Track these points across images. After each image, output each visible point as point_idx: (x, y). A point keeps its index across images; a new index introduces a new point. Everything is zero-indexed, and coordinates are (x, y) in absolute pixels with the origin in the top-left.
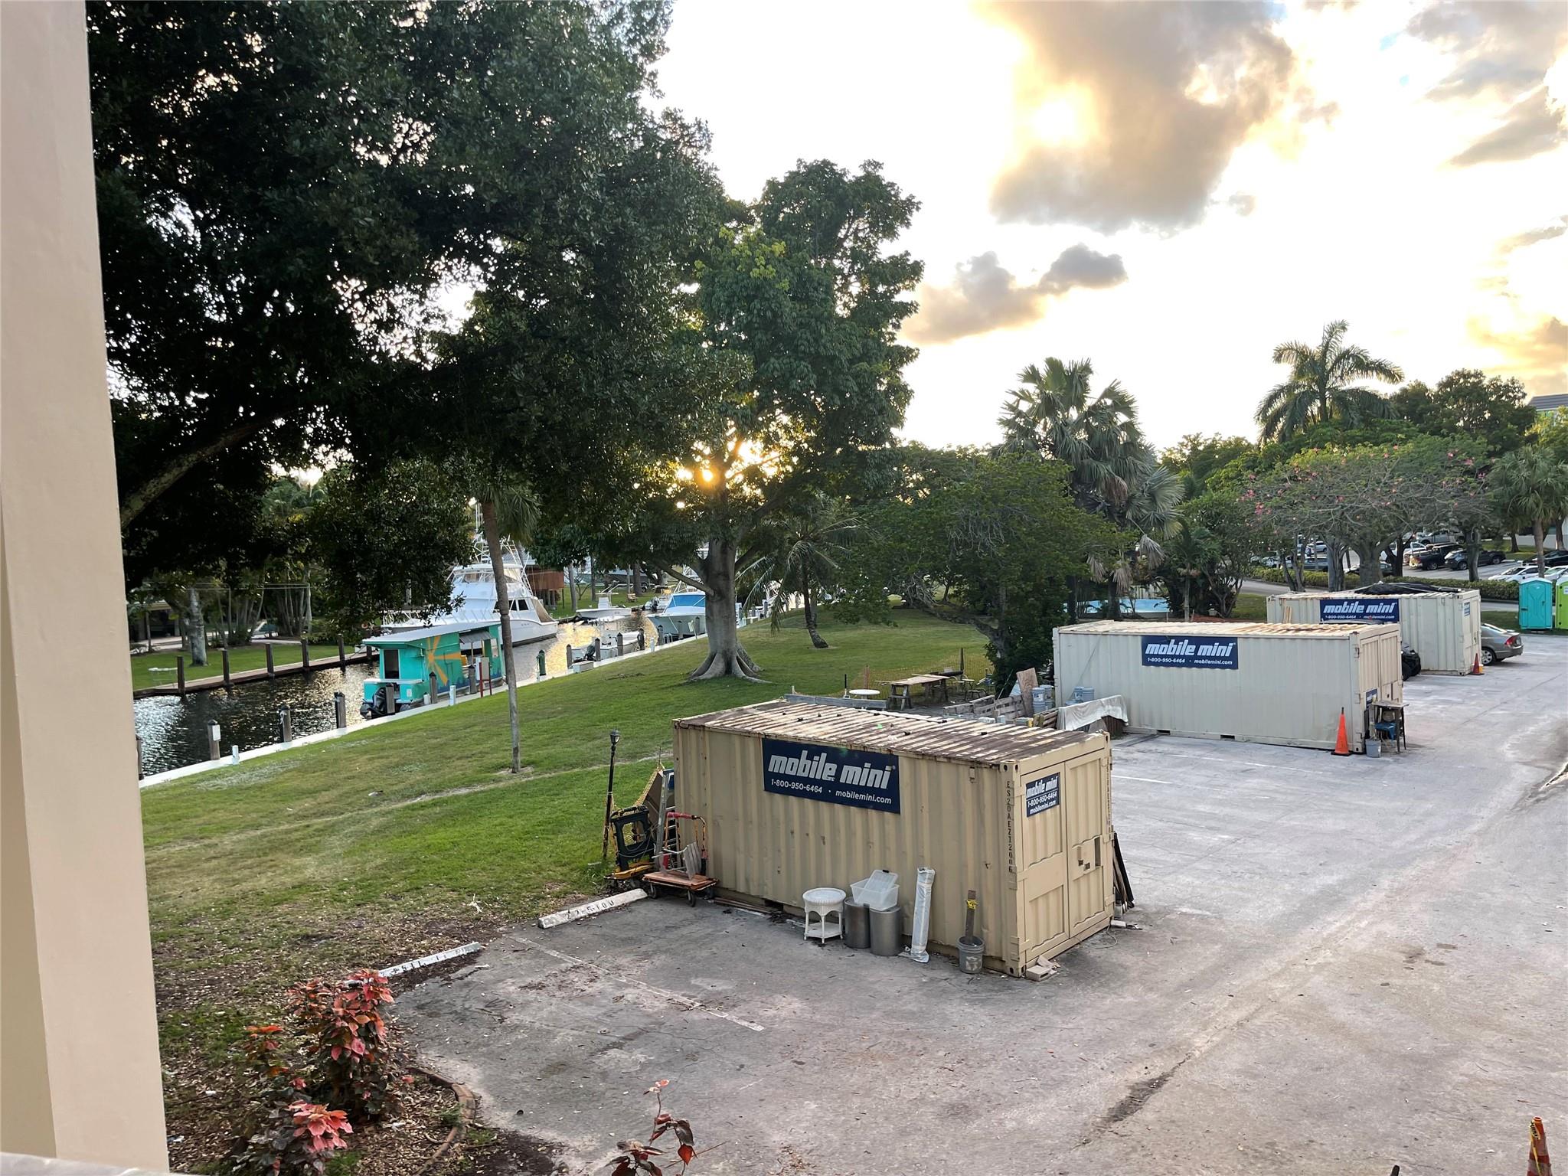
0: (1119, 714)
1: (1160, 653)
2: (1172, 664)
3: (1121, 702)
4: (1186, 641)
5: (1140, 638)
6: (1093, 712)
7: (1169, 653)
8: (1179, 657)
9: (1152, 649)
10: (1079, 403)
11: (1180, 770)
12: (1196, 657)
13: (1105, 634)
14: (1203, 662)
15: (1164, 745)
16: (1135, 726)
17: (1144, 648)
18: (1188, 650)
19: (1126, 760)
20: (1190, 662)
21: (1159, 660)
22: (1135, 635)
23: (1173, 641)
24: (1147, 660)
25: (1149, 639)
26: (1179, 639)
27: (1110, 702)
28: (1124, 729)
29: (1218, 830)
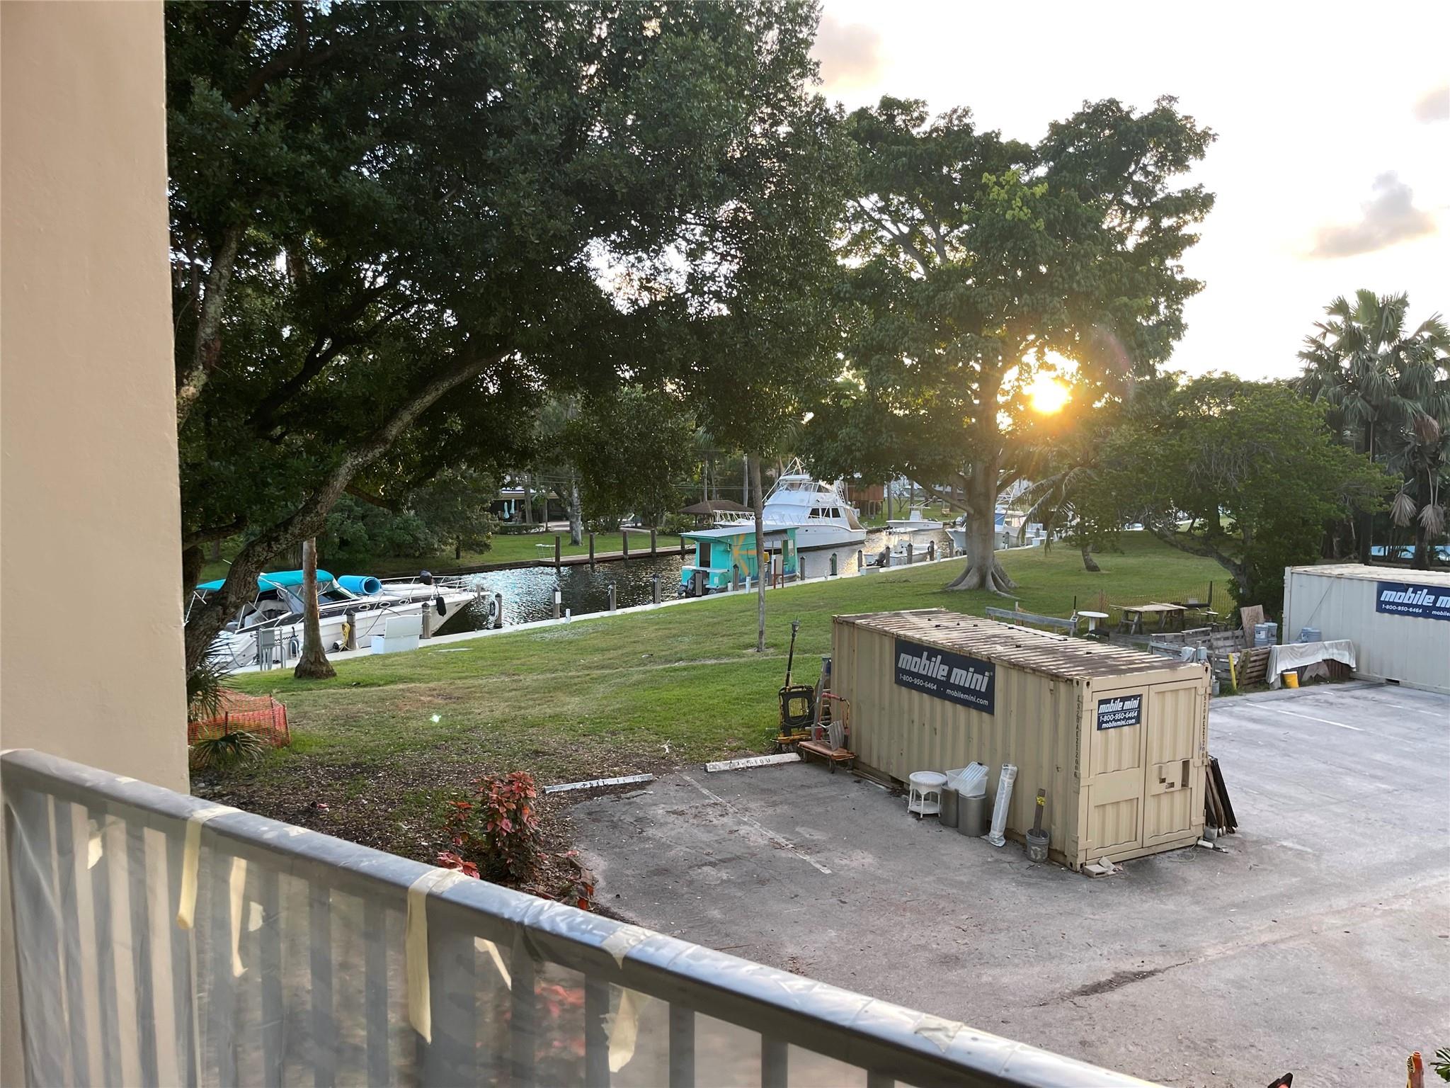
0: (1346, 658)
1: (1396, 600)
2: (1408, 613)
3: (1349, 647)
4: (1425, 591)
5: (1375, 585)
6: (1313, 654)
7: (1406, 601)
8: (1416, 606)
9: (1388, 595)
10: (1392, 336)
11: (1384, 719)
12: (1434, 607)
13: (1340, 577)
14: (1441, 613)
15: (1387, 695)
16: (1363, 672)
17: (1380, 594)
18: (1428, 600)
19: (1332, 704)
20: (1427, 612)
21: (1394, 608)
22: (1371, 581)
23: (1411, 589)
24: (1381, 607)
25: (1385, 586)
26: (1417, 588)
27: (1337, 646)
28: (1351, 675)
29: (1380, 779)
